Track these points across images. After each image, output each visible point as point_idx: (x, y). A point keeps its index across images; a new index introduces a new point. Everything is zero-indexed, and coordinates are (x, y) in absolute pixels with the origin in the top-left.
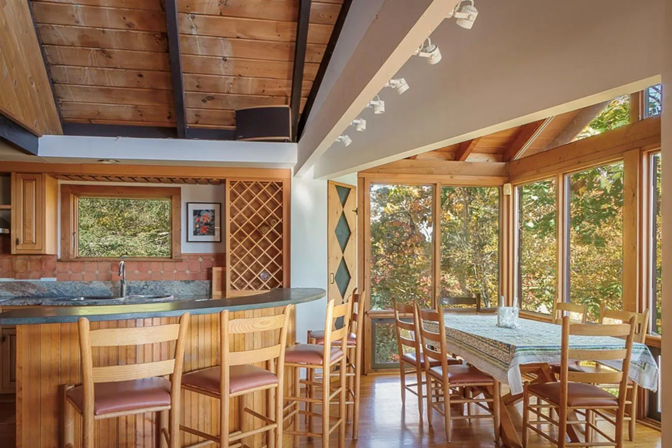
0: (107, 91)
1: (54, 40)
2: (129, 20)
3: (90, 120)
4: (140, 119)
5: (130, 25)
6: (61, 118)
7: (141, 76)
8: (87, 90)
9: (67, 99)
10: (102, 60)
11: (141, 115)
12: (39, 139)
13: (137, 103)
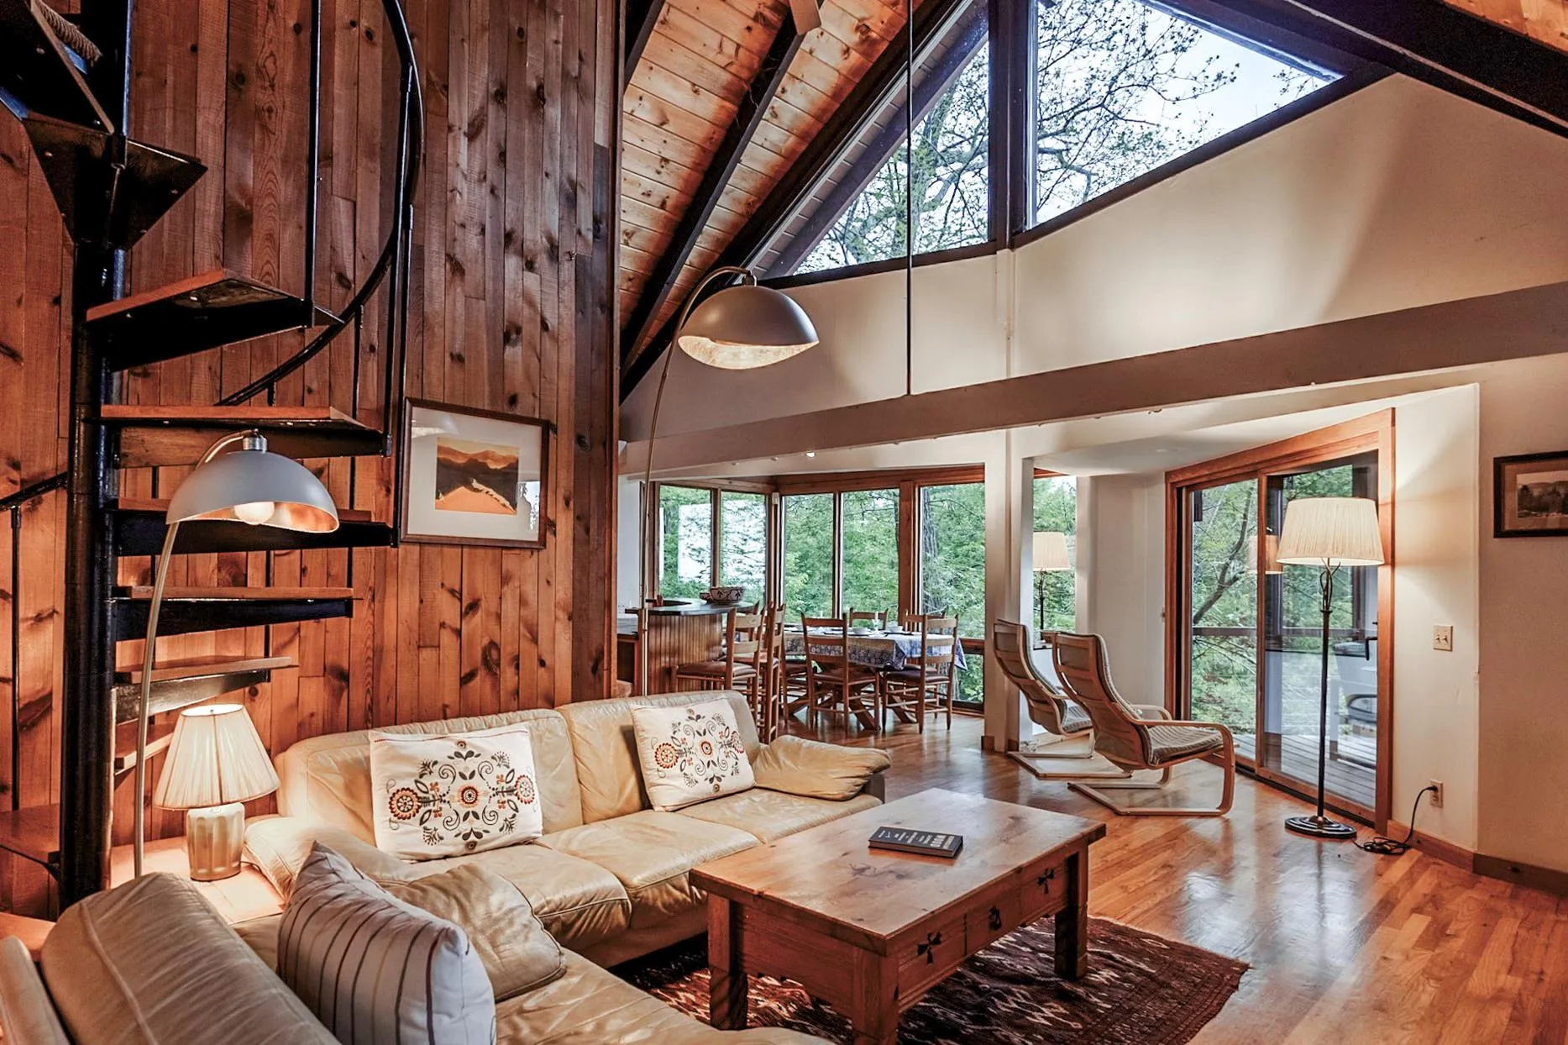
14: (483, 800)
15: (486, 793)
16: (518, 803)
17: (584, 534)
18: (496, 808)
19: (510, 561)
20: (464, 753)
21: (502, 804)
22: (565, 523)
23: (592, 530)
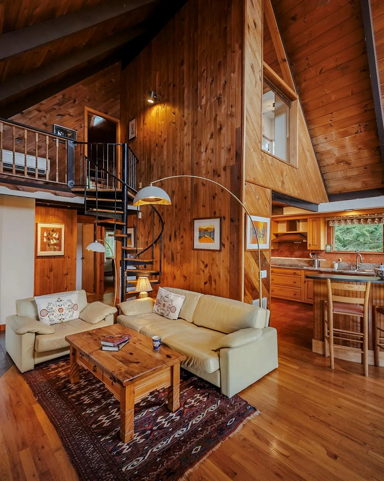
0: (348, 178)
1: (325, 164)
2: (359, 147)
3: (340, 192)
4: (366, 186)
5: (360, 149)
6: (327, 193)
7: (366, 168)
8: (339, 180)
9: (330, 185)
10: (346, 166)
11: (366, 185)
12: (319, 205)
13: (364, 180)
14: (64, 311)
15: (65, 309)
16: (74, 311)
17: (233, 247)
18: (68, 312)
19: (214, 254)
20: (59, 301)
21: (70, 312)
22: (227, 244)
23: (235, 247)
